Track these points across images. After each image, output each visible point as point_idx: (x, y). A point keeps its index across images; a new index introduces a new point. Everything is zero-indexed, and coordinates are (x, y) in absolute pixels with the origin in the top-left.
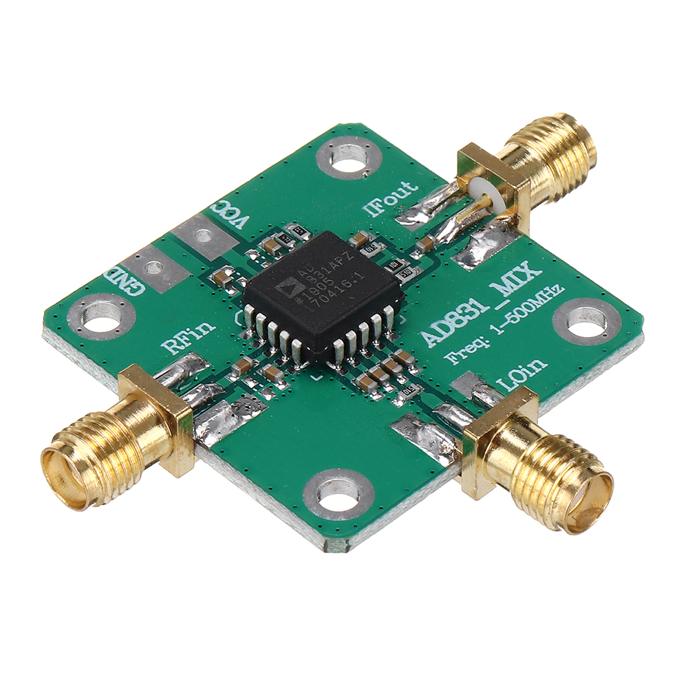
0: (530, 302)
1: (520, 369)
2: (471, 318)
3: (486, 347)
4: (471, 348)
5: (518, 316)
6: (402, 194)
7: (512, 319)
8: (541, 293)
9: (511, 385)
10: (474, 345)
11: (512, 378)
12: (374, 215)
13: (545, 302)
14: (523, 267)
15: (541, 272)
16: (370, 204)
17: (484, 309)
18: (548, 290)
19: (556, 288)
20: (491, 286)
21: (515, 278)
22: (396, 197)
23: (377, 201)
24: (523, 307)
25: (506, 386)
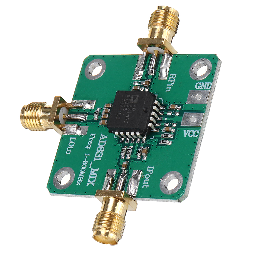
0: (84, 172)
1: (72, 147)
2: (97, 153)
3: (86, 147)
4: (90, 143)
5: (84, 164)
6: (146, 182)
7: (85, 162)
8: (82, 178)
9: (72, 140)
10: (90, 145)
11: (73, 142)
12: (148, 167)
13: (79, 176)
14: (93, 183)
15: (87, 186)
16: (152, 170)
17: (95, 159)
18: (81, 181)
19: (79, 183)
20: (98, 169)
21: (93, 177)
22: (147, 179)
23: (151, 173)
24: (84, 169)
25: (73, 138)
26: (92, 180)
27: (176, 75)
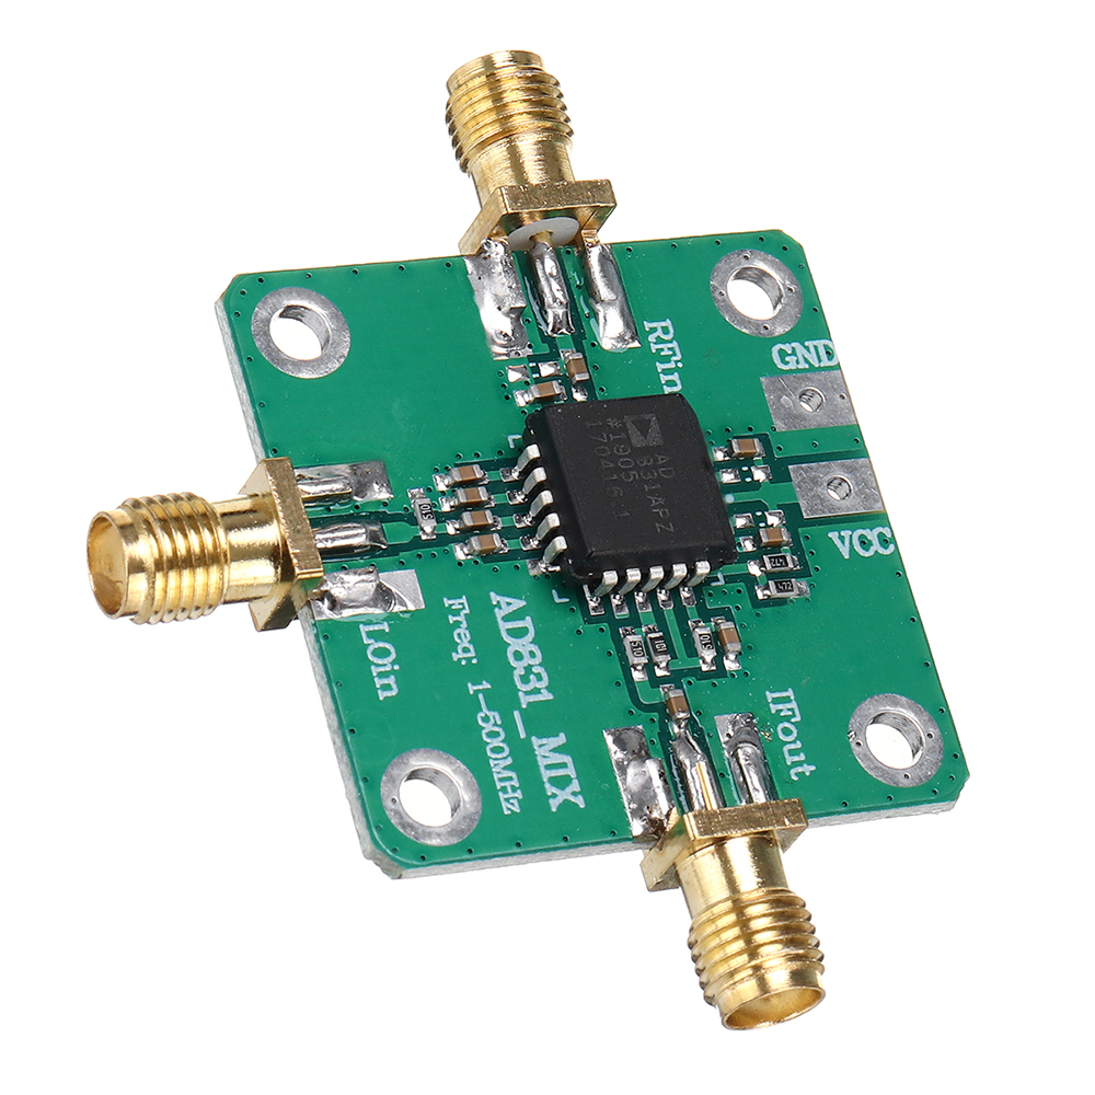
0: (505, 758)
1: (393, 663)
2: (516, 673)
3: (454, 654)
4: (463, 636)
5: (488, 727)
6: (792, 752)
7: (487, 716)
8: (515, 783)
9: (370, 634)
10: (466, 644)
12: (770, 696)
13: (496, 776)
14: (574, 794)
16: (794, 705)
17: (524, 701)
18: (516, 795)
20: (562, 735)
21: (561, 772)
22: (790, 743)
23: (794, 716)
24: (501, 745)
25: (371, 628)
26: (562, 782)
27: (668, 323)
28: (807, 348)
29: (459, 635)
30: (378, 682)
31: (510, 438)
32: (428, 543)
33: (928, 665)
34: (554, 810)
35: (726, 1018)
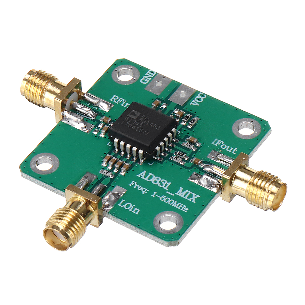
0: (174, 202)
1: (132, 206)
2: (159, 185)
3: (142, 193)
5: (165, 200)
6: (229, 149)
7: (162, 198)
8: (182, 205)
9: (122, 205)
10: (143, 189)
12: (213, 143)
13: (176, 207)
14: (196, 196)
16: (219, 141)
17: (166, 188)
18: (184, 207)
20: (181, 188)
21: (188, 194)
22: (226, 148)
23: (222, 142)
24: (171, 200)
25: (121, 203)
26: (191, 196)
27: (115, 96)
28: (147, 75)
29: (139, 189)
30: (134, 212)
31: (108, 144)
32: (114, 178)
33: (237, 110)
34: (195, 202)
35: (272, 209)
